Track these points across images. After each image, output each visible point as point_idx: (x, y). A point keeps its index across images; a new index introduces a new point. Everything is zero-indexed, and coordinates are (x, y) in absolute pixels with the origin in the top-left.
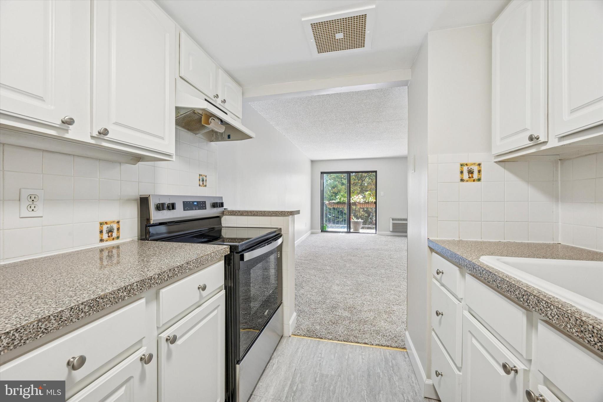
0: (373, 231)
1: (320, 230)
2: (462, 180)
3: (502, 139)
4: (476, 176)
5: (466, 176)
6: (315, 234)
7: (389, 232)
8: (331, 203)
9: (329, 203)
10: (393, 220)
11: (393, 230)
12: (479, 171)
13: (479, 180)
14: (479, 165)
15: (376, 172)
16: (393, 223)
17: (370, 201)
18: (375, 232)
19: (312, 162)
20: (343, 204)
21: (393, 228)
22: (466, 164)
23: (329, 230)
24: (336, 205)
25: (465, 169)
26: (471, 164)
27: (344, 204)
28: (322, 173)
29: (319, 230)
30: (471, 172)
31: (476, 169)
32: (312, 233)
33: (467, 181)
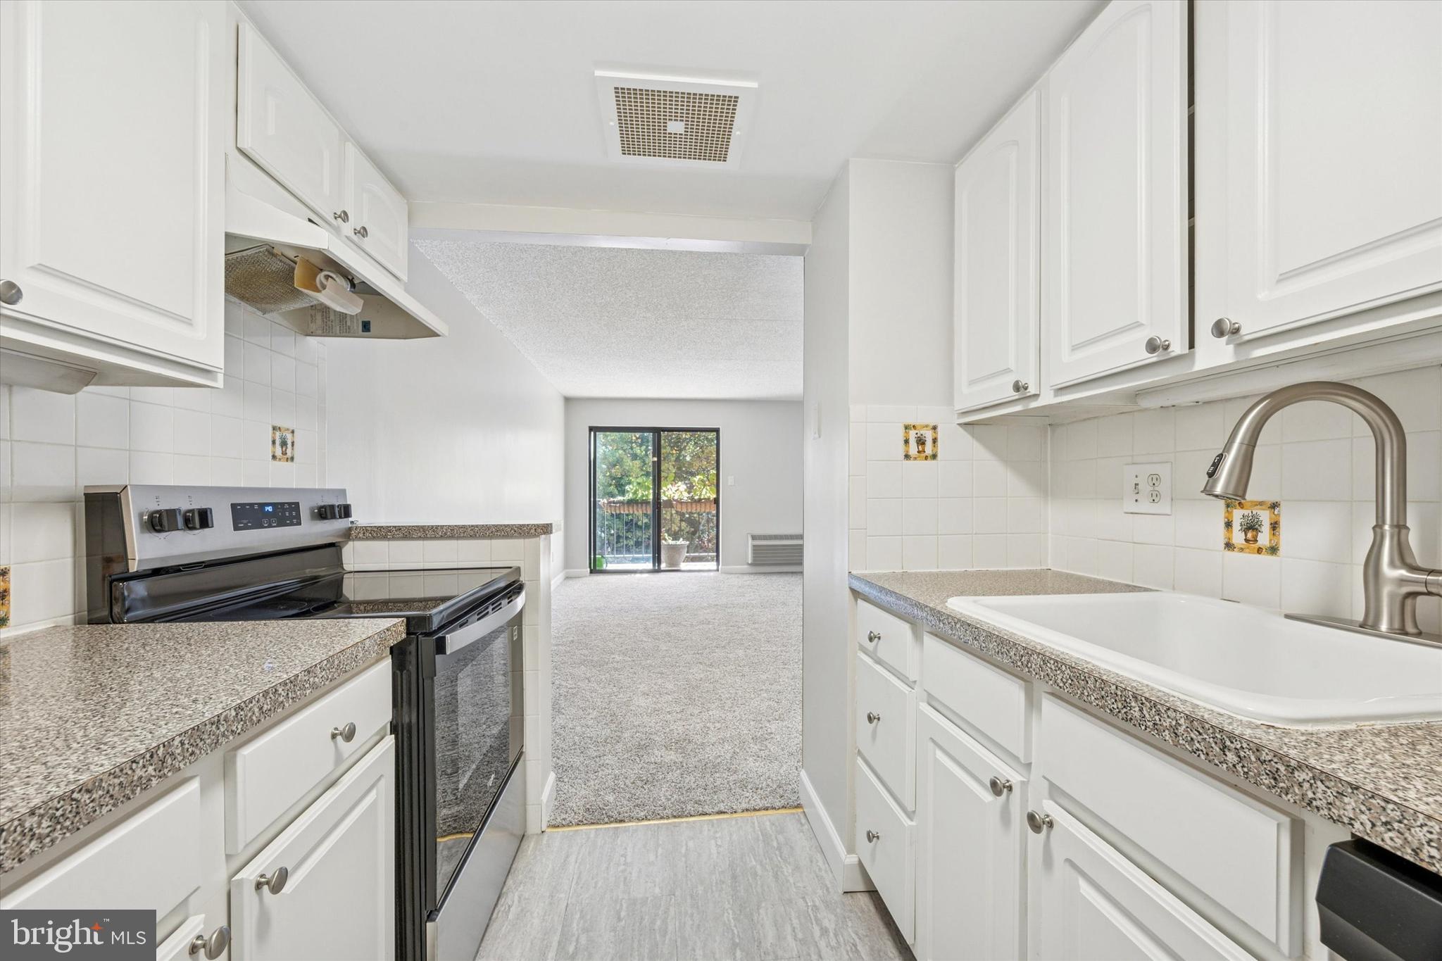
0: (713, 565)
1: (589, 570)
2: (907, 457)
3: (972, 383)
4: (929, 449)
5: (913, 448)
6: (574, 580)
7: (746, 566)
8: (614, 502)
9: (610, 503)
10: (754, 538)
11: (754, 560)
12: (935, 441)
13: (934, 457)
14: (935, 428)
15: (717, 431)
16: (754, 546)
17: (702, 497)
18: (715, 568)
19: (568, 400)
20: (642, 505)
21: (754, 557)
22: (914, 426)
23: (610, 567)
24: (626, 506)
25: (912, 435)
26: (921, 425)
27: (644, 505)
28: (591, 429)
29: (585, 570)
30: (921, 442)
31: (929, 435)
32: (567, 578)
33: (915, 459)
